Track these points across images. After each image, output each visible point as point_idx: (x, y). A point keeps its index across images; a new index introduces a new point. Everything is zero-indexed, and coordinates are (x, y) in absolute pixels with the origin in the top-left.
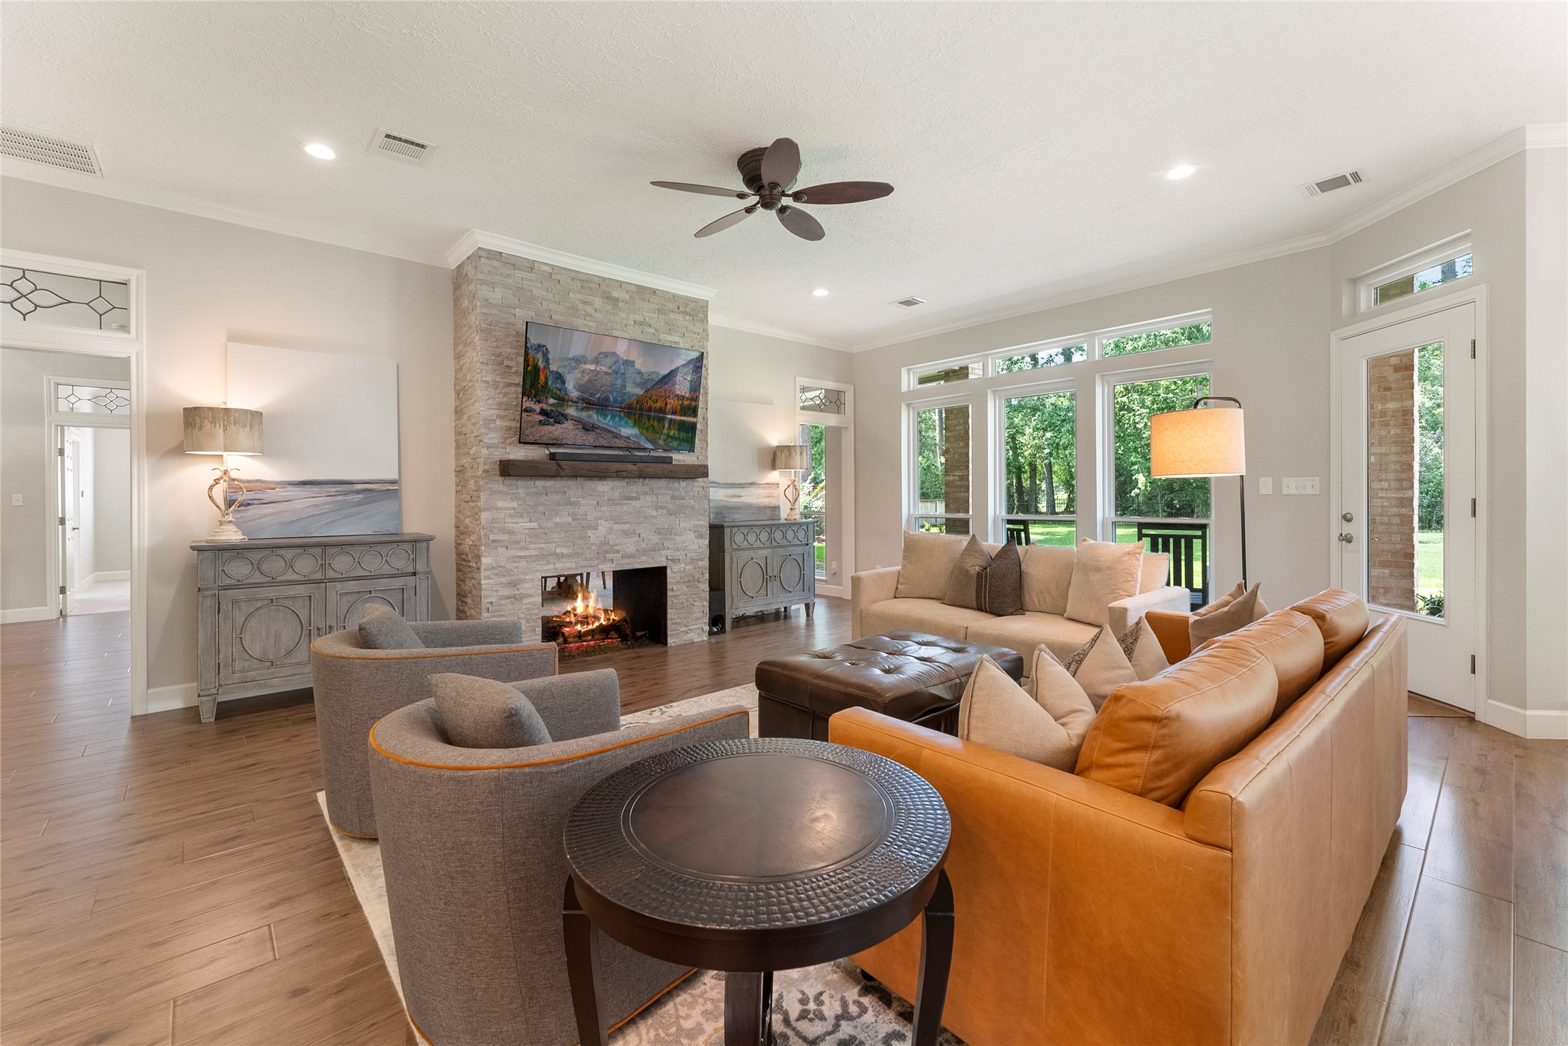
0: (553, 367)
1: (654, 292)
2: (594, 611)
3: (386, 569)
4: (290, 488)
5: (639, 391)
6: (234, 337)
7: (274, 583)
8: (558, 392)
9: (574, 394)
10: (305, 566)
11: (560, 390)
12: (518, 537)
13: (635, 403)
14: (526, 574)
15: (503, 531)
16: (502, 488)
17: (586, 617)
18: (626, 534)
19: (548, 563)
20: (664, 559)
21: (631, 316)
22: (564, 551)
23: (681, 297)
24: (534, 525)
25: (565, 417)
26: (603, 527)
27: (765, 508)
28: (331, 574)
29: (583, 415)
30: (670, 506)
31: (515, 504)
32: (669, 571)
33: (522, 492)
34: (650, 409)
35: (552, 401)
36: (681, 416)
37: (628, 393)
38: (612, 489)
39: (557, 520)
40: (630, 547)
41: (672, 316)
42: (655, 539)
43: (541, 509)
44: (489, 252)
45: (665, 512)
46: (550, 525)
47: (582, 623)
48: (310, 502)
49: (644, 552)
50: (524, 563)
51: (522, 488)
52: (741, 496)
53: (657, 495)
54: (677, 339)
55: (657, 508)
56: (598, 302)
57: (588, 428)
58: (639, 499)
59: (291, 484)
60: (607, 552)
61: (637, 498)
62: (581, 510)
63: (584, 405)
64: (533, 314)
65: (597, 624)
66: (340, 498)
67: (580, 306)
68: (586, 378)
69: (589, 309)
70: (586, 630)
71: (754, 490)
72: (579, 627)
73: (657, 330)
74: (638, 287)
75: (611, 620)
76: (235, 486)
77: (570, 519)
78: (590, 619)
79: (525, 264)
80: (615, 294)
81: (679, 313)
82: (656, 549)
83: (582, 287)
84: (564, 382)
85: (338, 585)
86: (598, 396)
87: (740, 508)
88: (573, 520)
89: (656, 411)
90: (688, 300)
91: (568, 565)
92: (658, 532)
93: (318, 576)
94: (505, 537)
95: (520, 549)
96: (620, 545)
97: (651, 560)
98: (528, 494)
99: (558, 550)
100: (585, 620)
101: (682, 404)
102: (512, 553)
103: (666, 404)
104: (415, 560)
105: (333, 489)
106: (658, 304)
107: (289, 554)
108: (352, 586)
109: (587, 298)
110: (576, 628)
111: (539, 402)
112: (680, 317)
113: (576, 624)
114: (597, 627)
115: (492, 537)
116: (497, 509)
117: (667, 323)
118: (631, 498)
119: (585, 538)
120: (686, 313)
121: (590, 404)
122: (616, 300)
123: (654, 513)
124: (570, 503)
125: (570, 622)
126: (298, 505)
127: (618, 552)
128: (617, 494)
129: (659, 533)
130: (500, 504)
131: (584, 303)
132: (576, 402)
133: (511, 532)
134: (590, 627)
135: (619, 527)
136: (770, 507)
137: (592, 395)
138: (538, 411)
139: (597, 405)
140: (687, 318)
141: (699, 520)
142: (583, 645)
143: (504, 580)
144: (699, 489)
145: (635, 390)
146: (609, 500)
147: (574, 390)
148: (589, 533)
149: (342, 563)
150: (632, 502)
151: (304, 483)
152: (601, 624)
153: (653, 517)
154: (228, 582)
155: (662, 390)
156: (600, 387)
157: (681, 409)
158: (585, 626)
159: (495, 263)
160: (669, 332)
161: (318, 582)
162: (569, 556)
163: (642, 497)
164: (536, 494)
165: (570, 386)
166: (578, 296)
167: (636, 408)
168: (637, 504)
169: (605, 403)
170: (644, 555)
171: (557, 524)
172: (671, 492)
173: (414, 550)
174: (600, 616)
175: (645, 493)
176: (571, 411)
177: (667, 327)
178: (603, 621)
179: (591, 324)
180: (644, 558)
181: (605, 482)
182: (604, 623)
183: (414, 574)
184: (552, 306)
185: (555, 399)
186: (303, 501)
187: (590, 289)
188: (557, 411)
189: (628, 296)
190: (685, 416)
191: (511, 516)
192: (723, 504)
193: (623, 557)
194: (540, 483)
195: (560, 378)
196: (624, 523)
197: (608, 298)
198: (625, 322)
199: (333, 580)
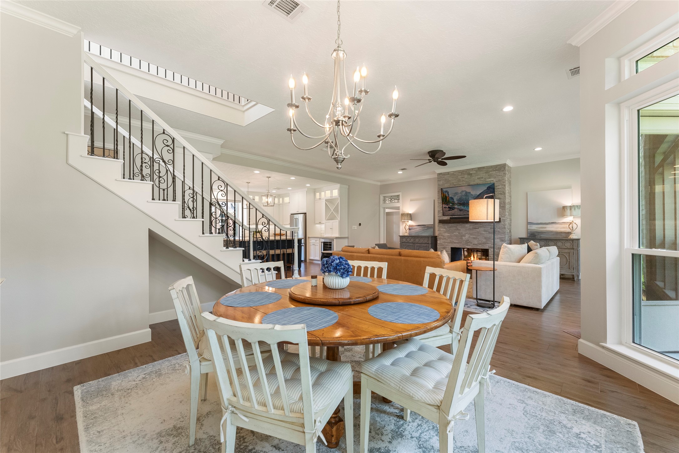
0: (450, 196)
1: (484, 168)
3: (424, 242)
4: (416, 226)
6: (411, 200)
7: (408, 243)
9: (456, 202)
10: (412, 240)
11: (453, 202)
12: (445, 237)
14: (447, 246)
15: (442, 235)
18: (474, 238)
19: (452, 244)
20: (488, 247)
21: (476, 177)
22: (456, 241)
23: (494, 166)
24: (449, 235)
25: (455, 208)
26: (467, 236)
28: (416, 242)
29: (459, 207)
30: (490, 231)
31: (445, 230)
32: (489, 251)
33: (446, 227)
35: (451, 204)
38: (470, 226)
39: (455, 234)
40: (476, 242)
41: (491, 173)
42: (484, 240)
43: (450, 231)
44: (440, 173)
45: (488, 232)
46: (453, 235)
49: (480, 244)
50: (446, 243)
51: (446, 226)
52: (546, 228)
53: (485, 227)
54: (493, 179)
55: (485, 231)
56: (466, 176)
57: (461, 210)
58: (479, 229)
59: (417, 225)
60: (468, 243)
61: (478, 228)
62: (461, 231)
64: (449, 184)
66: (424, 228)
67: (461, 179)
68: (459, 198)
69: (463, 179)
71: (554, 225)
73: (485, 179)
74: (478, 168)
76: (410, 226)
77: (458, 234)
79: (447, 173)
80: (471, 173)
81: (493, 171)
82: (484, 243)
83: (462, 174)
84: (453, 199)
87: (545, 232)
88: (459, 234)
90: (496, 166)
91: (457, 245)
92: (485, 238)
93: (414, 242)
94: (442, 237)
95: (446, 240)
96: (472, 241)
97: (483, 247)
98: (447, 227)
99: (455, 241)
102: (444, 241)
104: (428, 241)
105: (423, 226)
106: (485, 171)
107: (410, 238)
108: (418, 245)
109: (463, 176)
111: (448, 205)
112: (494, 172)
115: (439, 237)
117: (489, 175)
118: (476, 228)
119: (462, 239)
120: (496, 170)
122: (472, 174)
123: (484, 233)
124: (458, 229)
125: (470, 262)
126: (417, 229)
127: (472, 243)
128: (471, 227)
129: (486, 239)
130: (441, 230)
131: (462, 178)
133: (444, 236)
135: (472, 236)
136: (565, 232)
137: (461, 202)
138: (448, 207)
139: (462, 204)
140: (497, 171)
141: (502, 236)
143: (442, 247)
144: (502, 225)
146: (469, 229)
148: (463, 237)
149: (417, 240)
150: (477, 230)
151: (418, 225)
153: (483, 234)
154: (403, 242)
159: (441, 176)
160: (490, 178)
161: (414, 243)
162: (457, 243)
163: (479, 228)
164: (450, 227)
165: (455, 200)
166: (460, 177)
168: (478, 230)
170: (480, 245)
171: (454, 235)
172: (490, 227)
173: (428, 239)
175: (481, 227)
176: (456, 206)
177: (489, 177)
180: (480, 246)
181: (468, 224)
183: (428, 243)
184: (454, 181)
186: (418, 229)
187: (464, 173)
189: (475, 172)
191: (444, 232)
192: (534, 231)
193: (474, 245)
194: (450, 225)
195: (452, 198)
196: (474, 235)
197: (469, 174)
198: (474, 179)
199: (416, 243)
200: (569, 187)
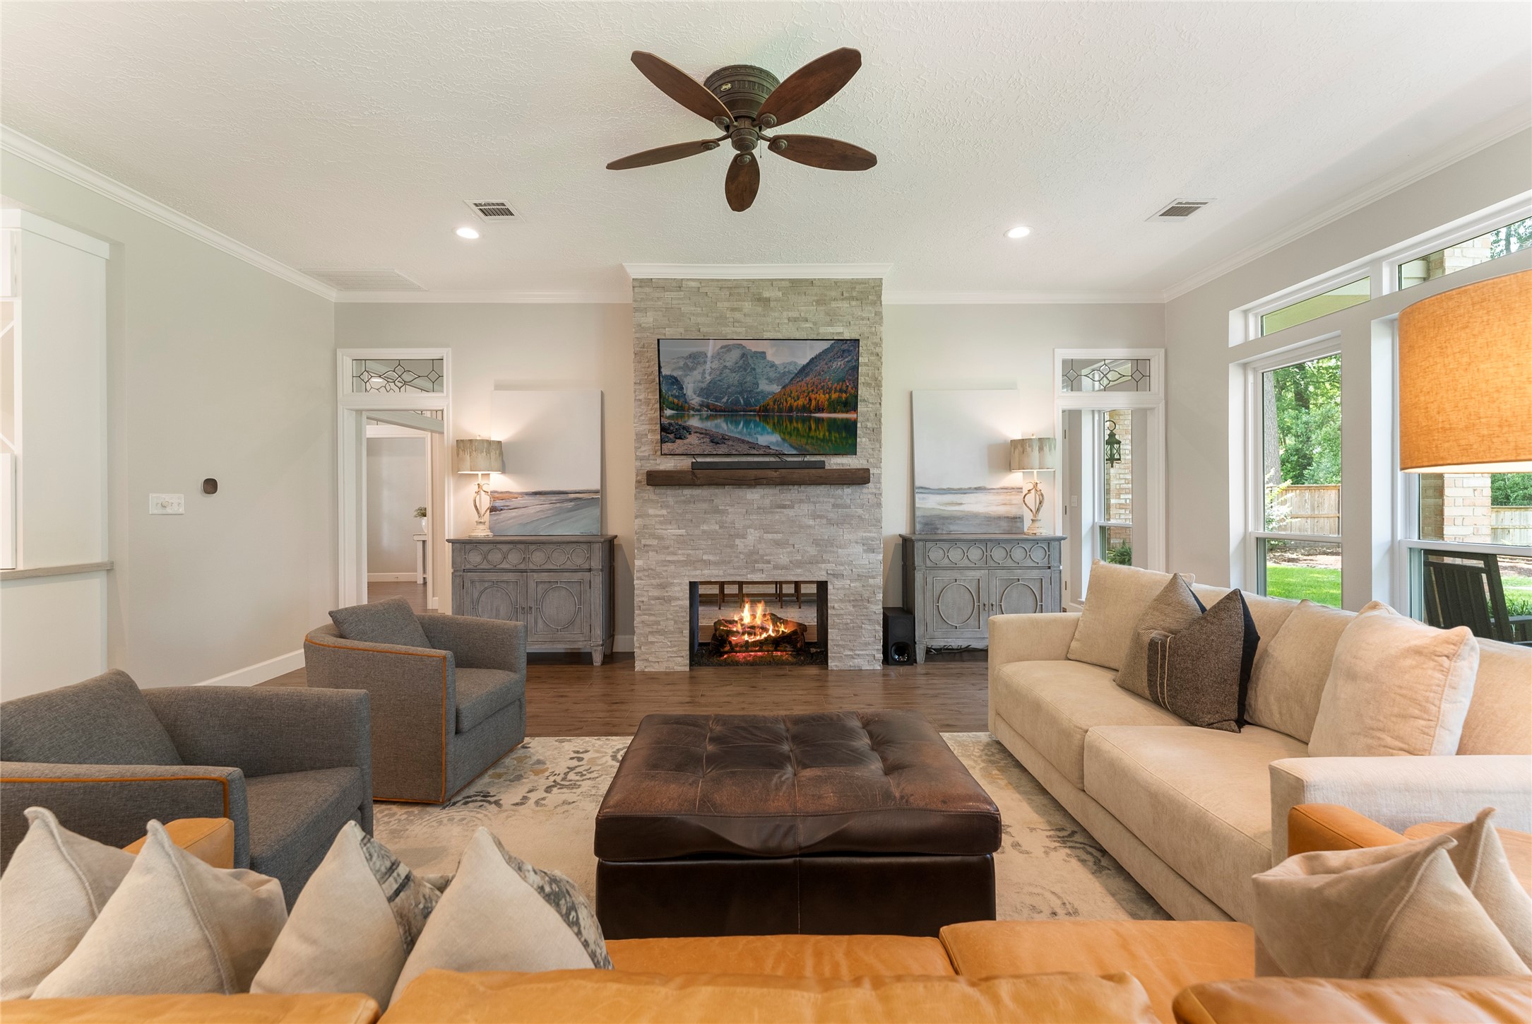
1: (811, 282)
2: (762, 622)
3: (569, 565)
4: (526, 497)
5: (776, 388)
6: (499, 387)
7: (495, 570)
8: (676, 401)
9: (693, 402)
10: (514, 559)
12: (667, 543)
13: (771, 403)
14: (674, 578)
15: (653, 536)
16: (653, 497)
17: (753, 627)
18: (778, 544)
19: (696, 569)
20: (824, 573)
21: (785, 314)
22: (711, 558)
23: (845, 282)
24: (682, 532)
26: (752, 535)
27: (999, 518)
28: (532, 566)
30: (831, 515)
31: (664, 512)
32: (830, 587)
33: (671, 501)
34: (791, 409)
36: (830, 412)
37: (762, 392)
38: (763, 497)
39: (705, 527)
40: (784, 559)
41: (834, 304)
42: (812, 551)
43: (689, 516)
44: (641, 280)
45: (824, 521)
46: (697, 532)
47: (750, 634)
48: (539, 508)
49: (799, 564)
50: (673, 567)
51: (671, 496)
52: (961, 504)
53: (814, 503)
54: (840, 329)
55: (815, 516)
56: (747, 306)
58: (793, 507)
59: (527, 494)
60: (756, 562)
61: (791, 507)
62: (730, 518)
63: (709, 412)
64: (682, 330)
65: (764, 635)
66: (558, 505)
67: (729, 314)
69: (738, 315)
70: (753, 640)
71: (980, 497)
72: (746, 637)
73: (815, 324)
74: (792, 281)
75: (781, 632)
77: (717, 527)
78: (757, 630)
79: (674, 284)
80: (766, 294)
81: (843, 299)
82: (814, 561)
83: (730, 295)
85: (535, 575)
86: (725, 400)
87: (960, 518)
88: (720, 527)
89: (798, 410)
90: (853, 284)
91: (715, 572)
92: (816, 542)
93: (522, 567)
94: (655, 542)
95: (669, 554)
96: (771, 555)
97: (807, 574)
98: (676, 502)
99: (705, 557)
100: (752, 630)
101: (830, 397)
102: (662, 557)
103: (810, 400)
104: (589, 558)
105: (554, 498)
106: (816, 295)
107: (505, 548)
108: (545, 576)
109: (736, 305)
110: (743, 637)
112: (845, 304)
113: (743, 634)
114: (765, 638)
115: (643, 542)
116: (649, 516)
117: (827, 314)
118: (784, 507)
119: (733, 546)
120: (852, 298)
121: (716, 411)
122: (768, 300)
123: (811, 522)
124: (716, 511)
125: (737, 632)
126: (531, 510)
127: (769, 562)
128: (767, 502)
129: (817, 545)
130: (651, 511)
131: (733, 310)
132: (699, 411)
133: (660, 538)
134: (758, 638)
135: (770, 536)
136: (1008, 517)
139: (725, 411)
140: (854, 303)
141: (870, 532)
142: (751, 655)
143: (654, 582)
144: (870, 496)
145: (770, 388)
146: (759, 508)
147: (694, 396)
148: (738, 541)
149: (538, 558)
150: (786, 511)
152: (769, 636)
153: (810, 527)
154: (468, 567)
155: (803, 383)
156: (727, 389)
157: (830, 404)
158: (753, 637)
159: (647, 290)
160: (831, 324)
161: (522, 571)
162: (716, 564)
163: (796, 506)
164: (684, 502)
166: (726, 304)
167: (773, 409)
168: (790, 512)
169: (735, 408)
170: (799, 567)
171: (704, 532)
172: (832, 500)
173: (590, 550)
174: (768, 627)
175: (801, 501)
177: (828, 319)
178: (771, 633)
179: (739, 330)
180: (799, 571)
181: (754, 490)
182: (773, 635)
183: (590, 570)
184: (700, 320)
185: (673, 409)
186: (536, 507)
187: (739, 294)
188: (677, 424)
189: (780, 294)
190: (835, 412)
191: (661, 523)
192: (934, 513)
193: (776, 567)
194: (688, 492)
196: (776, 533)
197: (759, 300)
198: (778, 321)
199: (533, 571)
200: (1011, 386)
